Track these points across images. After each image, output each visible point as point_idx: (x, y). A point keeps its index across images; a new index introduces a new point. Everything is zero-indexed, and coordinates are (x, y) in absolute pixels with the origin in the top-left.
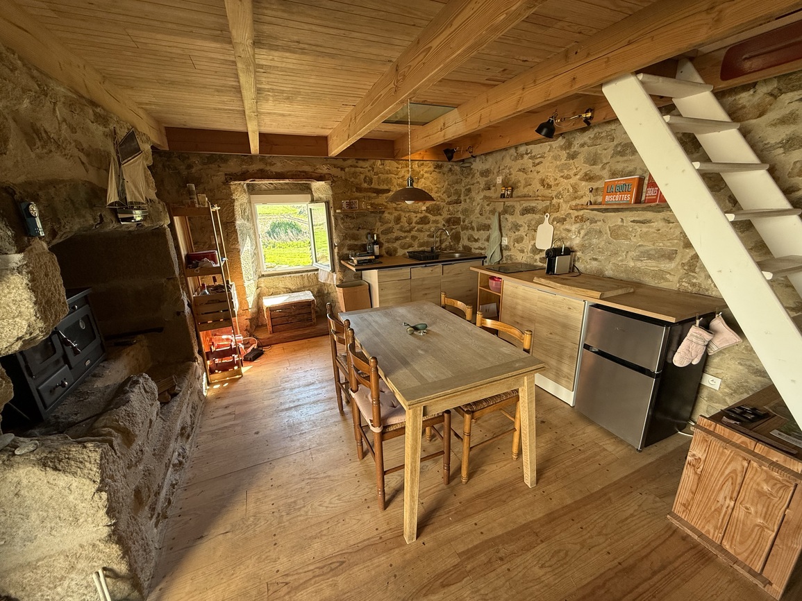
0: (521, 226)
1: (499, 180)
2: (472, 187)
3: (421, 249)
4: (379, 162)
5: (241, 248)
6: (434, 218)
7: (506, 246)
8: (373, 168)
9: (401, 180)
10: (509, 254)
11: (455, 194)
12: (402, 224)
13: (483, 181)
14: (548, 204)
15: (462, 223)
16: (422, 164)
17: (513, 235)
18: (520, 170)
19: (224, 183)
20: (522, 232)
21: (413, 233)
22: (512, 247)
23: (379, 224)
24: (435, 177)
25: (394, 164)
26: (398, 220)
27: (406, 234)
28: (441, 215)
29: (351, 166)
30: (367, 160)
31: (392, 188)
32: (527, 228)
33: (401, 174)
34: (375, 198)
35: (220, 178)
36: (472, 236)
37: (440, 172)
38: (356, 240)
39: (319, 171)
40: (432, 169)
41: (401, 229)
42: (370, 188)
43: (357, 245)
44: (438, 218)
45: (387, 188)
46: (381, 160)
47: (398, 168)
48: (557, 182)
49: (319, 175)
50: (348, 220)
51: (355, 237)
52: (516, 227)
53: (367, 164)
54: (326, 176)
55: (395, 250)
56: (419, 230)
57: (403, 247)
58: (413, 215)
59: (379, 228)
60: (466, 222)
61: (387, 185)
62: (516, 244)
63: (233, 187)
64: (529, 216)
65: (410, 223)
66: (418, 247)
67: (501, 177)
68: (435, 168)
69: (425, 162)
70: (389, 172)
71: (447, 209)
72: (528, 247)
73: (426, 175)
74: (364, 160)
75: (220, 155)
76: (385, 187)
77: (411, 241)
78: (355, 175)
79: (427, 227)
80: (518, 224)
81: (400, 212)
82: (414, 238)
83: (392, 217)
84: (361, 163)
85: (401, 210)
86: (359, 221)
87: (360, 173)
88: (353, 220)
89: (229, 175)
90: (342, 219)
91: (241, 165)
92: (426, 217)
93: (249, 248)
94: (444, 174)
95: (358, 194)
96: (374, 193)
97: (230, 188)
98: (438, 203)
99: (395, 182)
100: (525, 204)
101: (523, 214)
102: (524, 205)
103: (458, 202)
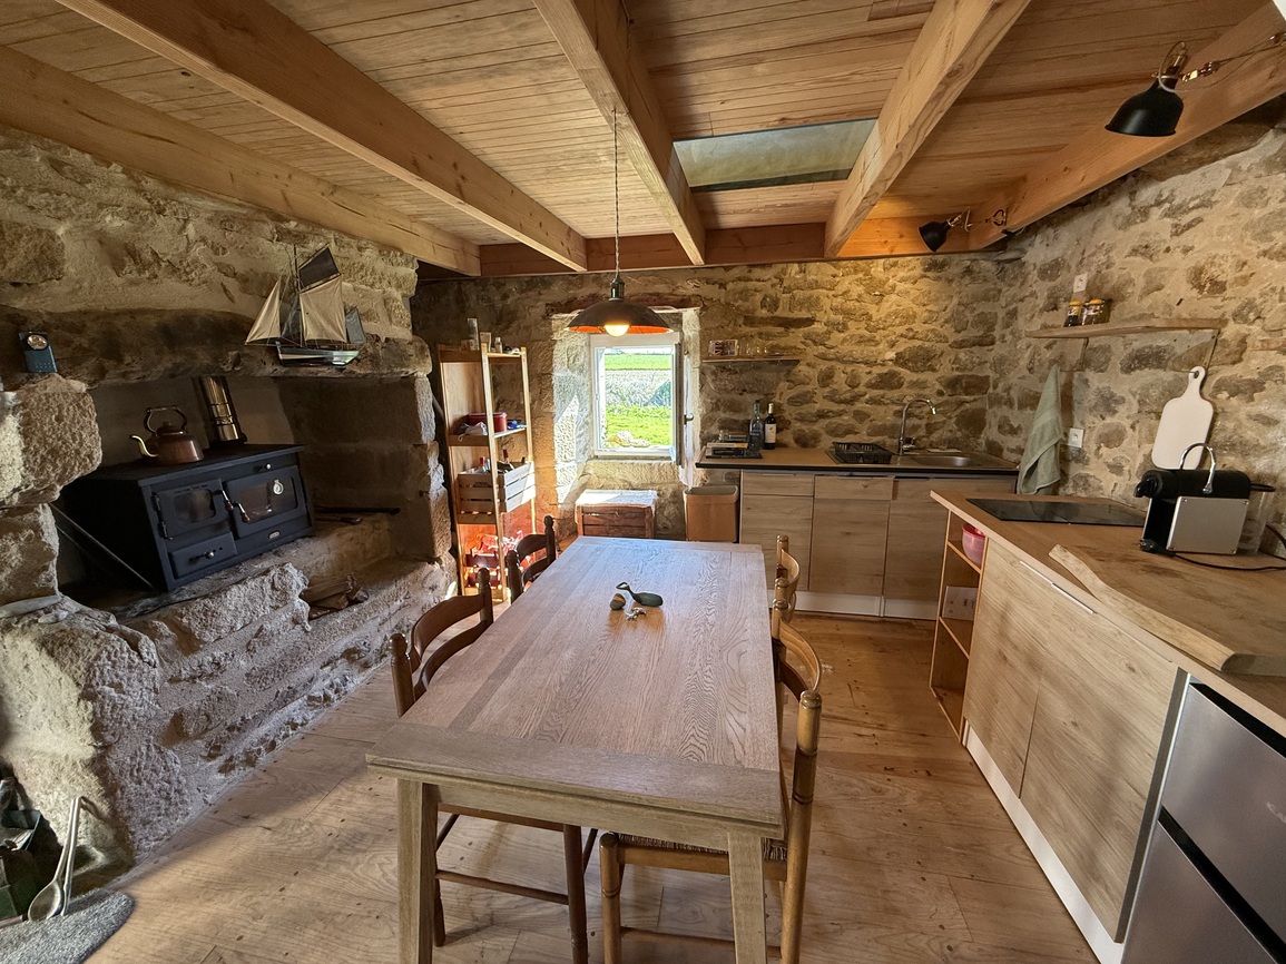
0: (1123, 400)
1: (1080, 284)
2: (1020, 305)
3: (875, 439)
4: (796, 267)
5: (556, 411)
6: (914, 377)
7: (1079, 450)
8: (781, 281)
9: (839, 299)
10: (1084, 472)
11: (975, 324)
12: (835, 387)
13: (1042, 289)
14: (1208, 339)
15: (991, 390)
16: (893, 265)
17: (1099, 423)
18: (1135, 252)
19: (544, 318)
20: (1121, 418)
21: (859, 406)
22: (1091, 456)
23: (783, 385)
24: (926, 288)
25: (828, 268)
26: (826, 378)
27: (843, 407)
28: (934, 370)
29: (740, 279)
30: (770, 265)
31: (819, 316)
32: (1135, 407)
33: (840, 289)
34: (780, 335)
35: (540, 309)
36: (1006, 419)
37: (938, 279)
38: (736, 411)
39: (681, 291)
40: (918, 271)
41: (831, 398)
42: (772, 318)
43: (736, 421)
44: (927, 376)
45: (810, 316)
46: (799, 263)
47: (834, 276)
48: (1246, 271)
49: (680, 298)
50: (725, 375)
51: (733, 407)
52: (1109, 403)
53: (768, 274)
54: (693, 299)
55: (816, 438)
56: (872, 401)
57: (832, 432)
58: (863, 369)
59: (783, 392)
60: (999, 390)
61: (809, 311)
62: (1104, 450)
63: (554, 324)
64: (1146, 376)
65: (853, 386)
66: (869, 435)
67: (1084, 277)
68: (926, 270)
69: (901, 260)
70: (816, 285)
71: (952, 357)
72: (1134, 457)
73: (901, 287)
74: (763, 266)
75: (542, 278)
76: (804, 314)
77: (853, 422)
78: (744, 294)
79: (895, 394)
80: (1112, 395)
81: (833, 363)
82: (861, 416)
83: (814, 373)
84: (757, 273)
85: (837, 359)
86: (744, 377)
87: (756, 290)
88: (734, 377)
89: (551, 305)
90: (714, 373)
91: (568, 289)
92: (893, 374)
93: (576, 413)
94: (950, 281)
95: (746, 330)
96: (780, 326)
97: (550, 324)
98: (927, 344)
99: (826, 303)
100: (1139, 343)
101: (1128, 369)
102: (1137, 345)
103: (985, 342)
